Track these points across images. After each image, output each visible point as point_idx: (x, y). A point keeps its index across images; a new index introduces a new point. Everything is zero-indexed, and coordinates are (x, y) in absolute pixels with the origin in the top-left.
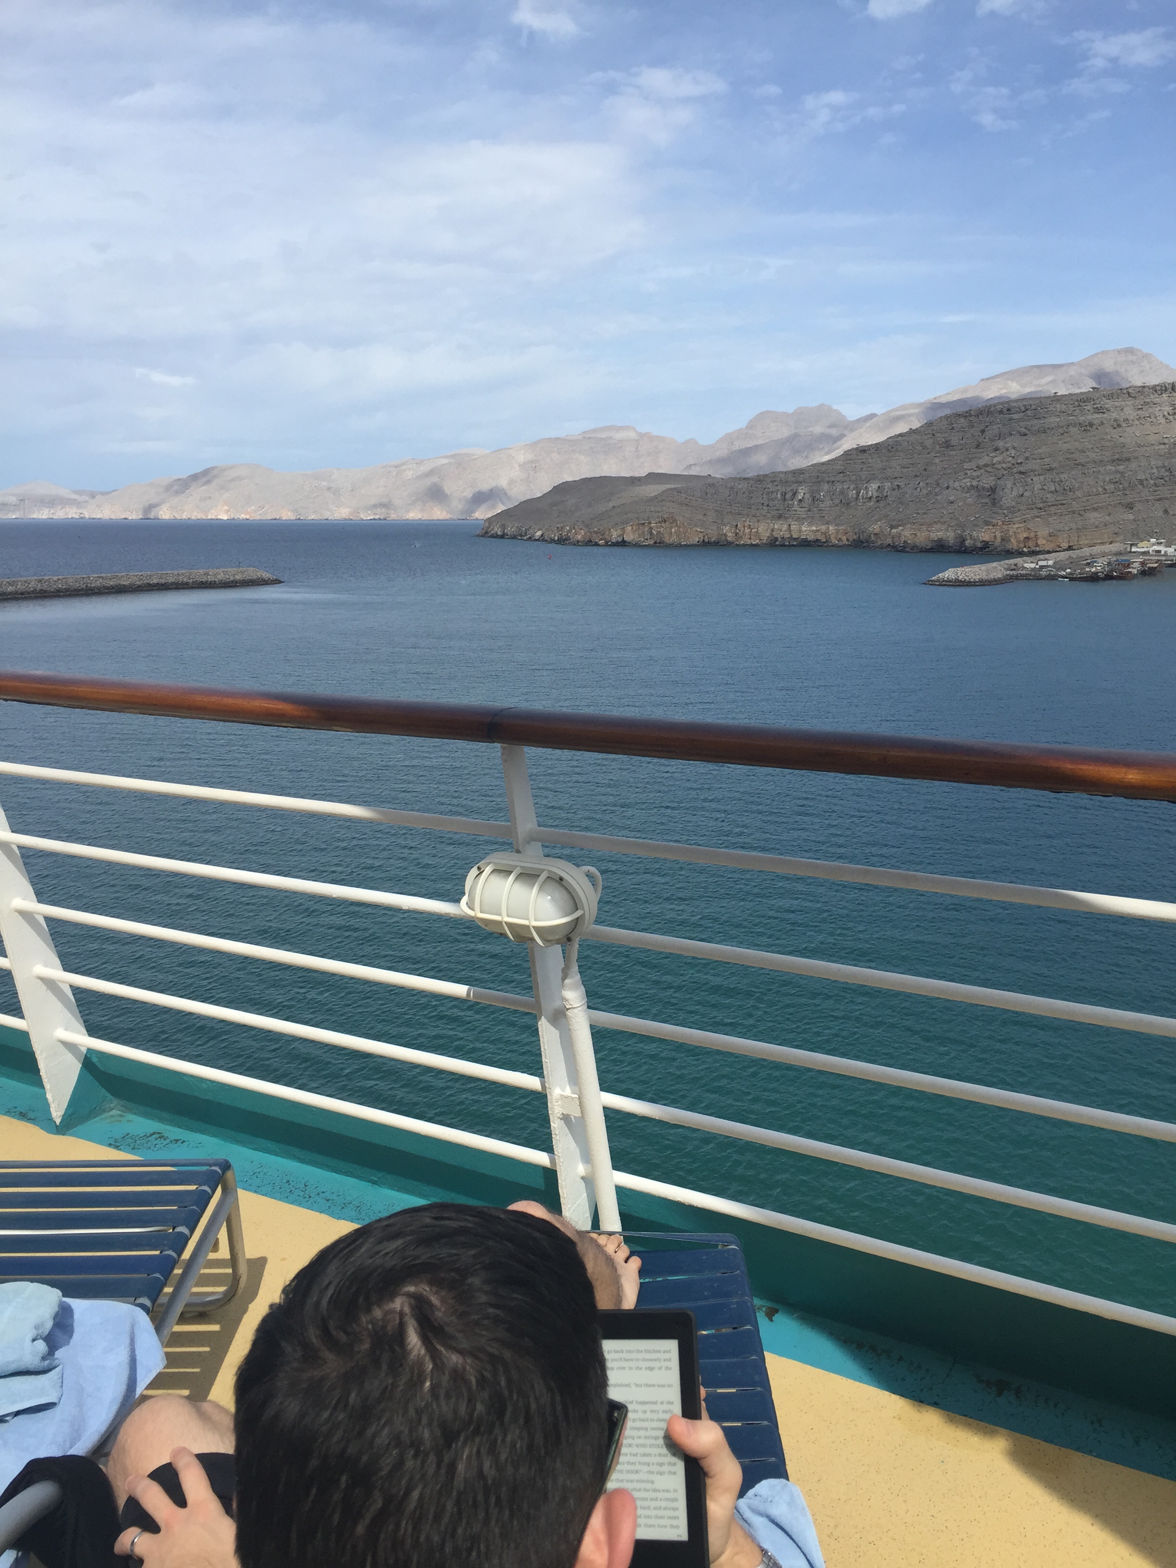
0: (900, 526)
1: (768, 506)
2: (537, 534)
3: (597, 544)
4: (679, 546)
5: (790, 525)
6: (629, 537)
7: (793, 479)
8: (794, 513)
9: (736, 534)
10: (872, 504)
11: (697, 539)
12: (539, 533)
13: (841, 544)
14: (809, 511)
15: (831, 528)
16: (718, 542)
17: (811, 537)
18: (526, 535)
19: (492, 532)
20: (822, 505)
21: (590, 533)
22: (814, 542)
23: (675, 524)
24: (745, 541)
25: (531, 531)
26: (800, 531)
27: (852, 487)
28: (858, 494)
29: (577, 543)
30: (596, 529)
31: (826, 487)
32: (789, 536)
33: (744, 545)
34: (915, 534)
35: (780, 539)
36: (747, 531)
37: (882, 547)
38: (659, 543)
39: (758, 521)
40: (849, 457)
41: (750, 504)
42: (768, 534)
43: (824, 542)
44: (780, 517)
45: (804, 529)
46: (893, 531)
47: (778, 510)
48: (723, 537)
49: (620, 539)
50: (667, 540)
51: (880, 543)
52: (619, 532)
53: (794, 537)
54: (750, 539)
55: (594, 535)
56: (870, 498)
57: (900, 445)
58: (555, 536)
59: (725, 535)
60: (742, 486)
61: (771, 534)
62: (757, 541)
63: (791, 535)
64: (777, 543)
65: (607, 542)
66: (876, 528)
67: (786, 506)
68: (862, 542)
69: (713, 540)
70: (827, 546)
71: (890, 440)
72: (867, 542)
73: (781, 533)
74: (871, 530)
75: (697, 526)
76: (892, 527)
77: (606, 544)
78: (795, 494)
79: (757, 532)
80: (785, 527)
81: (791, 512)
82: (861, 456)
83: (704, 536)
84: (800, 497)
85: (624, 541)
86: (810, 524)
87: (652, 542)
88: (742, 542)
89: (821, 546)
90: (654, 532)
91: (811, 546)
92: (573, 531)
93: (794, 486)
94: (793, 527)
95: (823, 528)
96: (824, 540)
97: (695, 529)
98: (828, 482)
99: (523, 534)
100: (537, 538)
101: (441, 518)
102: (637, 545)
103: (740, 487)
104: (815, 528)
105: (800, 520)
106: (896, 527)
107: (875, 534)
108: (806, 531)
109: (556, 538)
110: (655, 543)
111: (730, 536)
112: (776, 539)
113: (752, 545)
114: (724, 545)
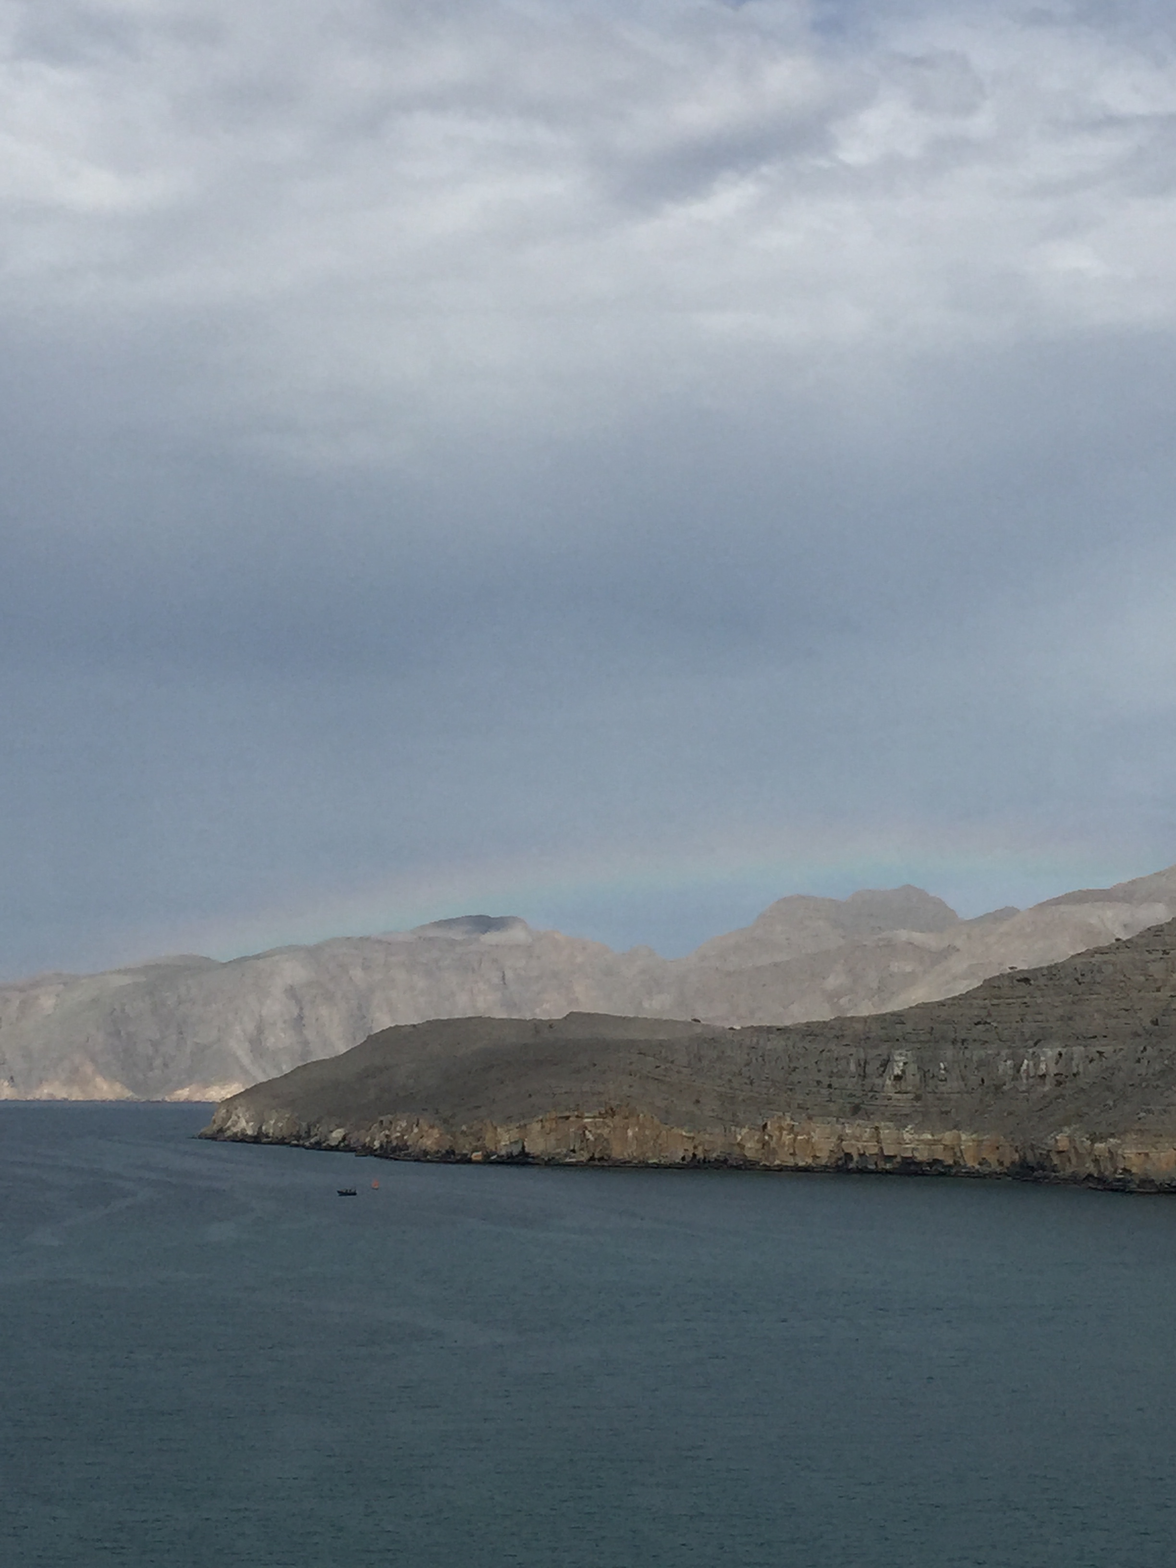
0: (1112, 1135)
1: (830, 1086)
2: (334, 1135)
3: (466, 1160)
4: (642, 1167)
5: (877, 1128)
6: (536, 1145)
7: (882, 1033)
8: (886, 1102)
9: (765, 1144)
10: (1046, 1089)
11: (681, 1154)
12: (337, 1135)
13: (986, 1169)
14: (918, 1098)
15: (964, 1137)
16: (726, 1161)
17: (922, 1156)
18: (309, 1136)
19: (235, 1130)
20: (943, 1089)
21: (453, 1135)
22: (929, 1164)
23: (633, 1120)
24: (783, 1158)
25: (323, 1129)
26: (900, 1142)
27: (1004, 1053)
28: (1017, 1068)
29: (423, 1157)
30: (464, 1128)
31: (949, 1052)
32: (876, 1150)
33: (781, 1169)
34: (1147, 1155)
35: (856, 1158)
36: (787, 1138)
37: (1074, 1179)
38: (601, 1159)
39: (810, 1118)
40: (996, 992)
41: (792, 1083)
42: (831, 1146)
43: (950, 1166)
44: (856, 1110)
45: (907, 1136)
46: (1097, 1145)
47: (851, 1095)
48: (737, 1150)
49: (516, 1150)
50: (618, 1152)
51: (1069, 1170)
52: (515, 1134)
53: (886, 1153)
54: (793, 1154)
55: (461, 1141)
56: (1043, 1076)
57: (1100, 971)
58: (373, 1140)
59: (741, 1146)
60: (778, 1043)
61: (839, 1146)
62: (810, 1161)
63: (881, 1149)
64: (851, 1165)
65: (487, 1156)
66: (1062, 1140)
67: (867, 1088)
68: (1032, 1169)
69: (714, 1155)
70: (955, 1175)
71: (1078, 960)
72: (1043, 1168)
73: (860, 1145)
74: (1052, 1142)
75: (681, 1126)
76: (1094, 1139)
77: (487, 1161)
78: (886, 1063)
79: (808, 1141)
80: (868, 1133)
81: (878, 1102)
82: (1023, 989)
83: (695, 1147)
84: (897, 1071)
85: (523, 1153)
86: (918, 1129)
87: (584, 1157)
88: (777, 1162)
89: (942, 1174)
90: (590, 1137)
91: (924, 1174)
92: (416, 1130)
93: (883, 1049)
94: (884, 1133)
95: (948, 1137)
96: (951, 1162)
97: (676, 1130)
98: (954, 1042)
99: (304, 1135)
100: (333, 1144)
101: (111, 1097)
102: (551, 1163)
103: (769, 1046)
104: (929, 1137)
105: (900, 1119)
106: (1102, 1139)
107: (1060, 1152)
108: (911, 1142)
109: (377, 1144)
110: (592, 1158)
111: (751, 1149)
112: (848, 1156)
113: (797, 1169)
114: (738, 1168)
